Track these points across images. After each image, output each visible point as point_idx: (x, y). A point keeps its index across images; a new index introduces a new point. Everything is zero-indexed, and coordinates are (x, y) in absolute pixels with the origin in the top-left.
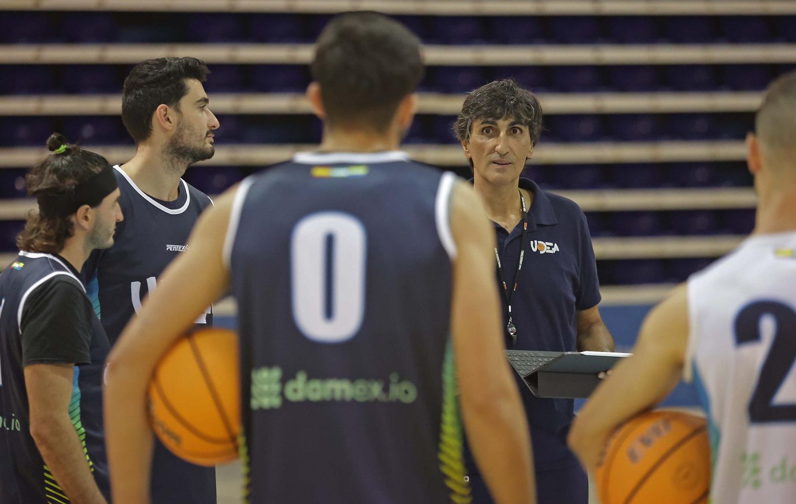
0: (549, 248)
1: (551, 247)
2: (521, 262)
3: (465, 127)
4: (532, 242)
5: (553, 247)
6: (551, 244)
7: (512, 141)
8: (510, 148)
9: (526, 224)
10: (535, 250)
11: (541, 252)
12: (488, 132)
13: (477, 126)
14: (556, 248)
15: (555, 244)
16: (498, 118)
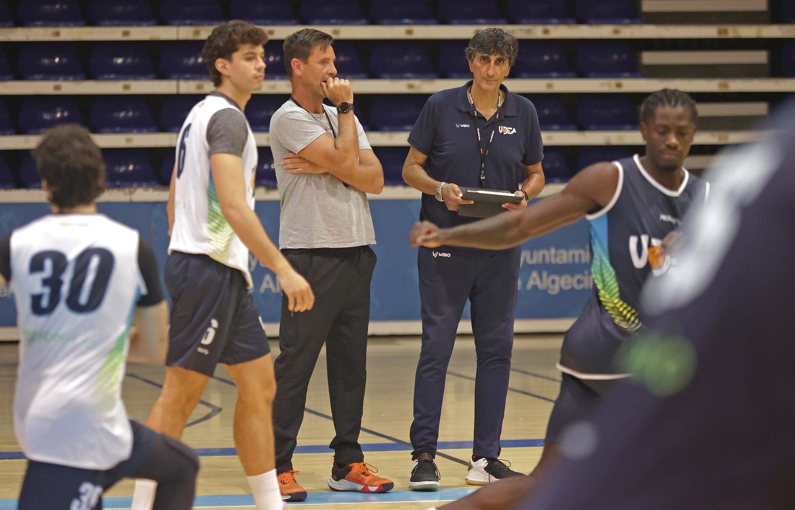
0: (509, 131)
1: (511, 131)
2: (492, 138)
3: (472, 54)
4: (500, 127)
5: (512, 130)
6: (511, 129)
7: (497, 68)
8: (496, 72)
9: (498, 115)
10: (501, 132)
11: (504, 134)
12: (484, 60)
13: (479, 55)
14: (514, 131)
15: (514, 129)
16: (491, 54)
